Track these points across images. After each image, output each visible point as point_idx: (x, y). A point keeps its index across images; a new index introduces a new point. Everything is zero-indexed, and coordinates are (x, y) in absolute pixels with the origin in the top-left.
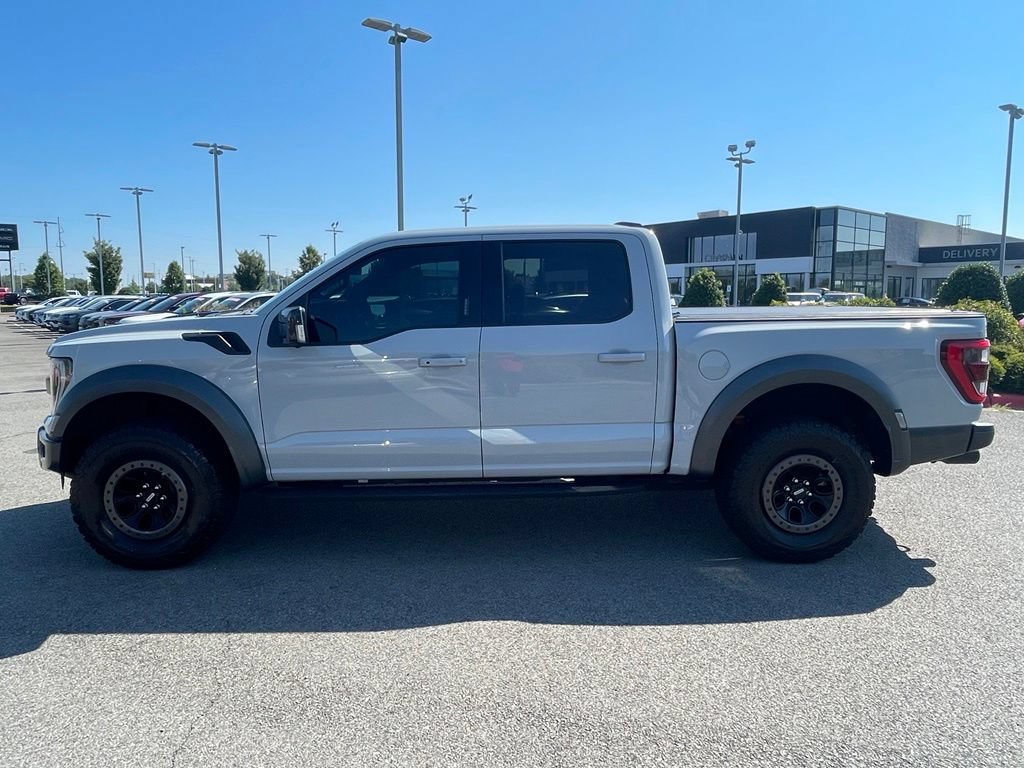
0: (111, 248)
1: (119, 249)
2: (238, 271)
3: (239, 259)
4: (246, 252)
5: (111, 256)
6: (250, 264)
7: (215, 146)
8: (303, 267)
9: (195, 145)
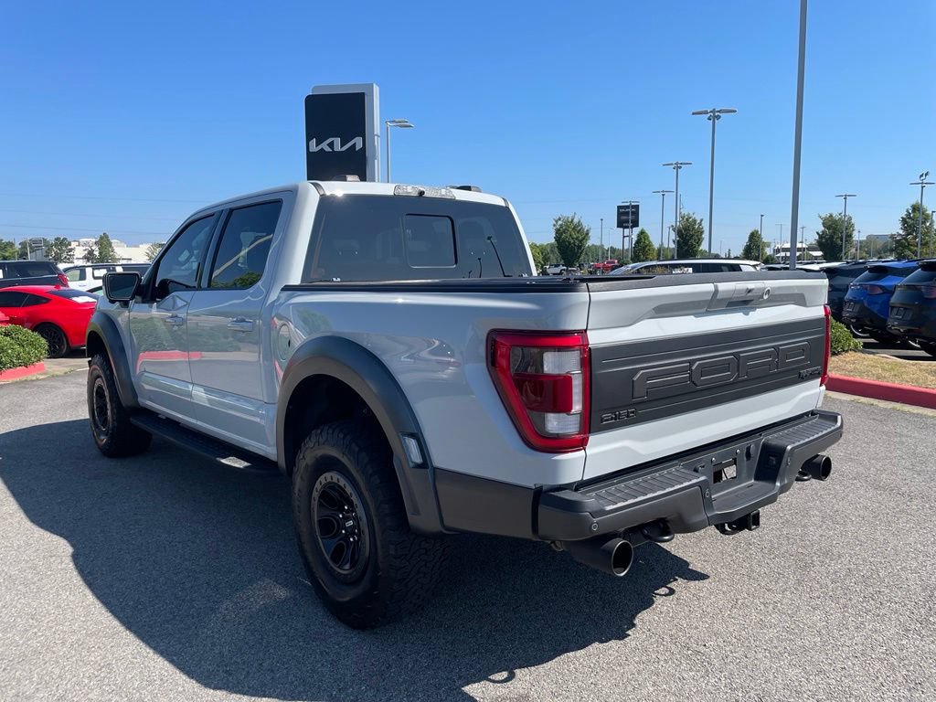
0: (695, 221)
1: (701, 221)
2: (821, 237)
3: (823, 224)
4: (831, 216)
5: (694, 228)
6: (835, 229)
7: (713, 111)
8: (905, 229)
9: (693, 114)
